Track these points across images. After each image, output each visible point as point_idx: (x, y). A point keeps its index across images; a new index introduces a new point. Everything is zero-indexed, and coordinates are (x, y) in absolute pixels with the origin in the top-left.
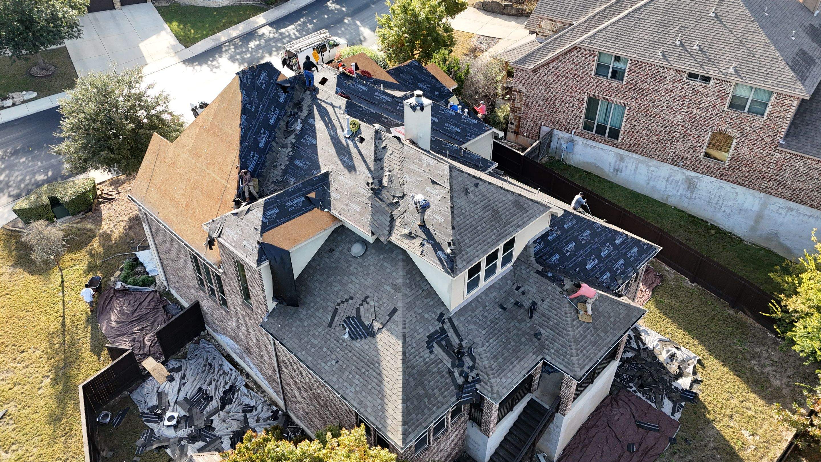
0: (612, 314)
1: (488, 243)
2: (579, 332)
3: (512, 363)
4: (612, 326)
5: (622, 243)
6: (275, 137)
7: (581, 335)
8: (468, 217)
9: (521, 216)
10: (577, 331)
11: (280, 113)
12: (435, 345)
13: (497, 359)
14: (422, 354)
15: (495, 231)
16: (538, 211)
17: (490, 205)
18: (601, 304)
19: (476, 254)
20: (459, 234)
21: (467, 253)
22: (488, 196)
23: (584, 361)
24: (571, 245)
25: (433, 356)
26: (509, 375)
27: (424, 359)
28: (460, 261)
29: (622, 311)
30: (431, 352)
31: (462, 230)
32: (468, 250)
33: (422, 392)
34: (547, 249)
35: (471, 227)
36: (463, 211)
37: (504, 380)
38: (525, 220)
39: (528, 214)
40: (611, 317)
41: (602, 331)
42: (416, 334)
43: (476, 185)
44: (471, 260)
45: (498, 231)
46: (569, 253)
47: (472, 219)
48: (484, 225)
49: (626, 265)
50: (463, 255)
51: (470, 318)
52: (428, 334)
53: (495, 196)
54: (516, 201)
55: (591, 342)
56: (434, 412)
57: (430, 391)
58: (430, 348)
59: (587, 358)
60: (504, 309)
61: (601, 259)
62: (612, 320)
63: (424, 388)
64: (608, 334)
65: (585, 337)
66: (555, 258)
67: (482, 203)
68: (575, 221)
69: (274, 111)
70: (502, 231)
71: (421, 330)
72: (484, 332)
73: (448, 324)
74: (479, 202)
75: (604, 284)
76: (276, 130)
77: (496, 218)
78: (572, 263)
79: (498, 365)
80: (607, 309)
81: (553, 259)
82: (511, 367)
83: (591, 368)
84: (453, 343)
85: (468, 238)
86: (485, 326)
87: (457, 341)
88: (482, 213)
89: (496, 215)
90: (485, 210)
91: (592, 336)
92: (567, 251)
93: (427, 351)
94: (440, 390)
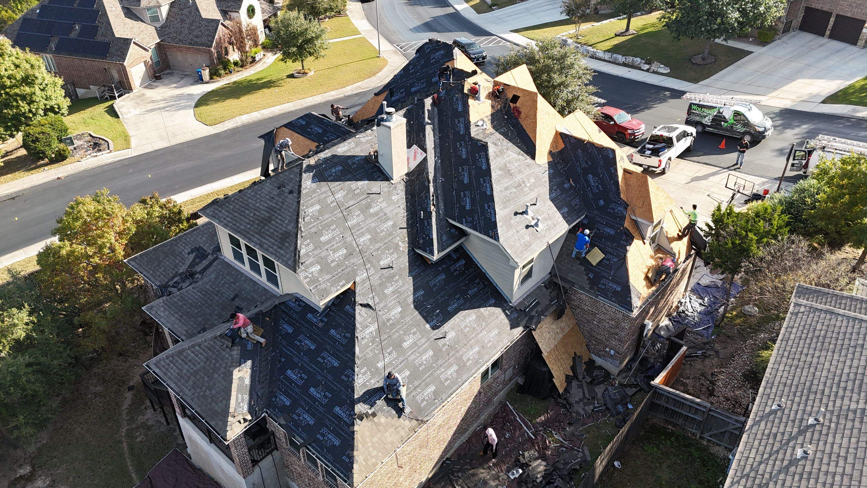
0: (214, 392)
1: (235, 225)
2: (189, 355)
3: (176, 313)
4: (202, 393)
5: (338, 417)
6: (405, 102)
7: (186, 358)
8: (255, 199)
9: (274, 244)
10: (189, 352)
11: (424, 88)
12: (194, 254)
13: (181, 301)
14: (187, 247)
15: (249, 226)
16: (285, 259)
17: (275, 212)
18: (222, 375)
19: (222, 219)
20: (236, 199)
21: (220, 212)
22: (284, 206)
23: (164, 367)
24: (310, 344)
25: (186, 256)
26: (167, 313)
27: (183, 251)
28: (212, 209)
29: (220, 404)
30: (189, 254)
31: (241, 199)
32: (223, 211)
33: (161, 259)
34: (295, 316)
35: (246, 204)
36: (259, 192)
37: (162, 309)
38: (271, 249)
39: (279, 250)
40: (210, 391)
41: (194, 383)
42: (200, 236)
43: (291, 192)
44: (215, 217)
45: (249, 229)
46: (299, 344)
47: (253, 202)
48: (252, 215)
49: (307, 428)
50: (217, 210)
51: (221, 273)
52: (202, 245)
53: (286, 212)
54: (289, 234)
55: (181, 370)
56: (148, 272)
57: (162, 264)
58: (192, 251)
59: (167, 369)
60: (233, 299)
61: (305, 388)
62: (208, 392)
63: (164, 259)
64: (192, 391)
65: (186, 364)
66: (288, 328)
67: (274, 205)
68: (344, 341)
69: (422, 83)
70: (251, 233)
71: (204, 239)
72: (208, 287)
73: (212, 258)
74: (274, 201)
75: (274, 399)
76: (410, 97)
77: (262, 222)
78: (288, 350)
79: (176, 302)
80: (218, 384)
81: (285, 326)
82: (172, 312)
83: (160, 378)
84: (196, 267)
85: (235, 207)
86: (214, 287)
87: (199, 269)
88: (264, 208)
89: (266, 221)
90: (267, 210)
91: (188, 371)
92: (300, 341)
93: (189, 250)
94: (164, 271)
